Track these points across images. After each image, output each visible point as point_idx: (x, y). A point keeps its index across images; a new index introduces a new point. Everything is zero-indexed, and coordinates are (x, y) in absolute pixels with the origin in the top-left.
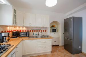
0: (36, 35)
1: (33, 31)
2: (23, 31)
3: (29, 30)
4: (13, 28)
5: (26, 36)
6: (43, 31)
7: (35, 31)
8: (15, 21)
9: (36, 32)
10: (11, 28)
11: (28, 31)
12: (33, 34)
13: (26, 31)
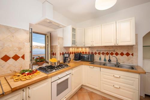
0: (105, 60)
1: (99, 53)
2: (86, 53)
3: (94, 52)
4: (76, 49)
5: (88, 60)
6: (122, 54)
7: (103, 54)
8: (75, 41)
9: (105, 56)
10: (73, 49)
11: (92, 53)
12: (100, 59)
13: (89, 53)
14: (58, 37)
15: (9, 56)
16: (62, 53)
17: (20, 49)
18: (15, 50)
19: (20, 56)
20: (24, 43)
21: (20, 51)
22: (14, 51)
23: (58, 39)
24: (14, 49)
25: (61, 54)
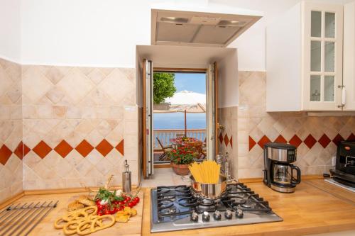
14: (242, 74)
15: (91, 144)
16: (257, 139)
17: (113, 124)
18: (102, 128)
19: (114, 143)
20: (122, 108)
21: (113, 129)
22: (100, 131)
23: (242, 82)
24: (101, 125)
25: (252, 143)
